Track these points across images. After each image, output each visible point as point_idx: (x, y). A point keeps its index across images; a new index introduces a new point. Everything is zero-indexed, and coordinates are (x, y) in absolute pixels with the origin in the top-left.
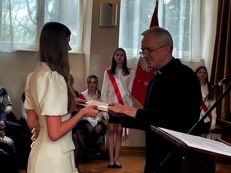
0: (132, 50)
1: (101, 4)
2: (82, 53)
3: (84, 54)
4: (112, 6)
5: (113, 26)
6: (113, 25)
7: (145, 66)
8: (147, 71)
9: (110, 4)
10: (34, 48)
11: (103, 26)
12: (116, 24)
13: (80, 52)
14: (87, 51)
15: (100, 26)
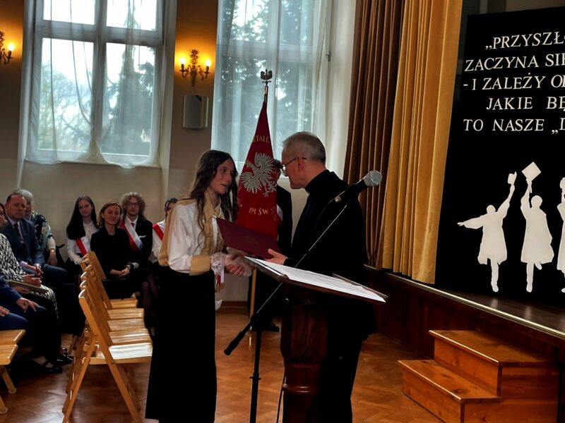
1: (185, 96)
2: (158, 167)
3: (161, 169)
4: (200, 99)
5: (203, 128)
6: (202, 126)
7: (249, 185)
8: (253, 192)
9: (197, 96)
10: (87, 158)
11: (189, 129)
12: (206, 126)
13: (155, 166)
14: (165, 163)
15: (185, 128)
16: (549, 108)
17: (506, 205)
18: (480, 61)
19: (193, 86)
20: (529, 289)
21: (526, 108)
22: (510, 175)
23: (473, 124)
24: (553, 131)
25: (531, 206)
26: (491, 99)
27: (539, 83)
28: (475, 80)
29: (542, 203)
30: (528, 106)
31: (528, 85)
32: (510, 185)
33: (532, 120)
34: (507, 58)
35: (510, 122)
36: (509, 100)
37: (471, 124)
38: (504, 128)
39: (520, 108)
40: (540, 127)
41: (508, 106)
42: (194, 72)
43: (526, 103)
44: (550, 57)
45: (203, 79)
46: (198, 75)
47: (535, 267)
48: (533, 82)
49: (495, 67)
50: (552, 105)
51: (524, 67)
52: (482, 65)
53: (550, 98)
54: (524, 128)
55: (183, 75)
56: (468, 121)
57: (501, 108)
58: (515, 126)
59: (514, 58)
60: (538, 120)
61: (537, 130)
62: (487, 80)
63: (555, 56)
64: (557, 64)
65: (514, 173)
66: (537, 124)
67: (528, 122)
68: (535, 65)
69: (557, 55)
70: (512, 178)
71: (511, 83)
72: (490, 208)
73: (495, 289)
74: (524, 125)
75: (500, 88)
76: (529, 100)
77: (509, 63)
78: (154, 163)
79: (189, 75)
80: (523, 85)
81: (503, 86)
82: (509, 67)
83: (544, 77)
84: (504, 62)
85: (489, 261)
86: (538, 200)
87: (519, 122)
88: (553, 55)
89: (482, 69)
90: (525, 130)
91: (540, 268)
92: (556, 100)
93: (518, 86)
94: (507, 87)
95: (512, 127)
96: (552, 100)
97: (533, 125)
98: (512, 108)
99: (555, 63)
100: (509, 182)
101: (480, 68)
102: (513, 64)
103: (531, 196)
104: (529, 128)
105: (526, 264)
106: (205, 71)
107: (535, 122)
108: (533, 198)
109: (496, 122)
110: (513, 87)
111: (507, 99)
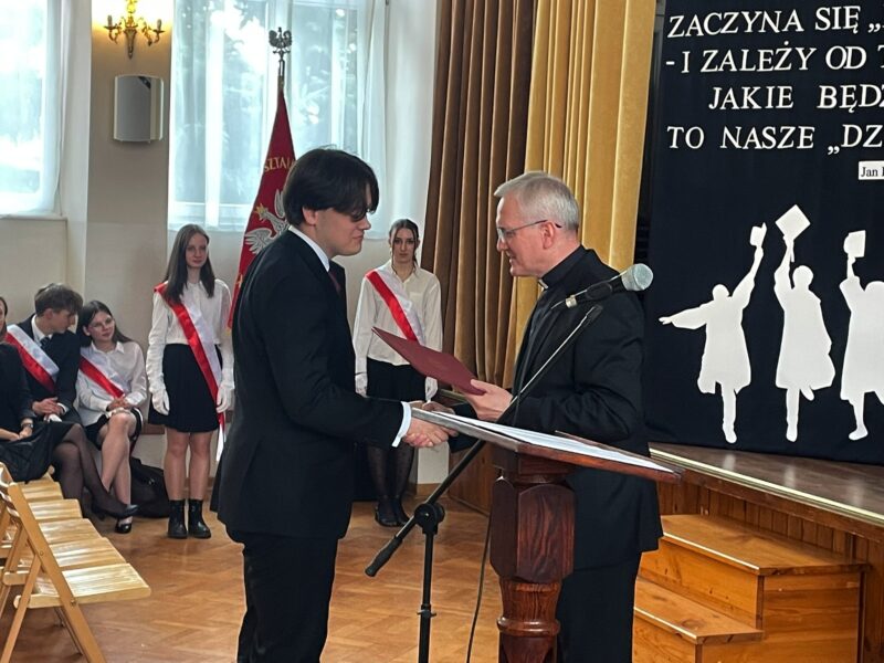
0: (204, 207)
1: (116, 79)
2: (60, 218)
3: (66, 221)
4: (149, 85)
5: (152, 141)
6: (153, 138)
9: (142, 78)
11: (125, 143)
12: (161, 136)
13: (55, 216)
15: (117, 141)
16: (822, 105)
17: (747, 284)
18: (696, 19)
19: (131, 57)
20: (792, 435)
21: (781, 106)
22: (755, 230)
23: (685, 136)
24: (831, 148)
25: (793, 286)
26: (718, 90)
27: (804, 60)
28: (687, 54)
29: (813, 280)
30: (786, 102)
31: (784, 65)
32: (755, 248)
33: (792, 129)
34: (746, 14)
35: (753, 131)
36: (749, 92)
37: (681, 136)
38: (742, 143)
39: (770, 106)
40: (807, 142)
41: (749, 102)
42: (131, 31)
43: (782, 98)
44: (823, 13)
45: (150, 43)
46: (140, 36)
47: (802, 396)
48: (794, 58)
49: (724, 31)
50: (828, 102)
51: (776, 30)
52: (700, 26)
53: (824, 88)
54: (778, 143)
55: (110, 36)
56: (676, 129)
57: (735, 107)
58: (761, 139)
59: (758, 13)
60: (803, 129)
61: (802, 146)
62: (709, 55)
63: (833, 12)
64: (837, 27)
65: (760, 226)
66: (802, 137)
67: (786, 131)
68: (795, 27)
69: (837, 9)
70: (758, 235)
71: (753, 60)
72: (719, 291)
73: (731, 437)
74: (779, 138)
75: (734, 69)
76: (786, 92)
77: (750, 23)
78: (54, 211)
79: (122, 37)
80: (774, 63)
81: (739, 65)
82: (749, 30)
83: (813, 50)
84: (741, 22)
85: (718, 386)
86: (805, 275)
87: (769, 132)
88: (828, 10)
89: (700, 34)
90: (780, 146)
91: (810, 397)
92: (835, 92)
93: (766, 65)
94: (747, 67)
95: (756, 140)
96: (829, 92)
97: (795, 137)
98: (756, 106)
99: (833, 24)
100: (753, 242)
101: (697, 31)
102: (757, 25)
103: (793, 267)
104: (787, 143)
105: (786, 390)
106: (156, 28)
107: (797, 132)
108: (797, 270)
109: (726, 131)
110: (758, 67)
111: (746, 89)
